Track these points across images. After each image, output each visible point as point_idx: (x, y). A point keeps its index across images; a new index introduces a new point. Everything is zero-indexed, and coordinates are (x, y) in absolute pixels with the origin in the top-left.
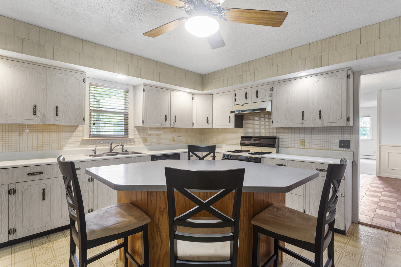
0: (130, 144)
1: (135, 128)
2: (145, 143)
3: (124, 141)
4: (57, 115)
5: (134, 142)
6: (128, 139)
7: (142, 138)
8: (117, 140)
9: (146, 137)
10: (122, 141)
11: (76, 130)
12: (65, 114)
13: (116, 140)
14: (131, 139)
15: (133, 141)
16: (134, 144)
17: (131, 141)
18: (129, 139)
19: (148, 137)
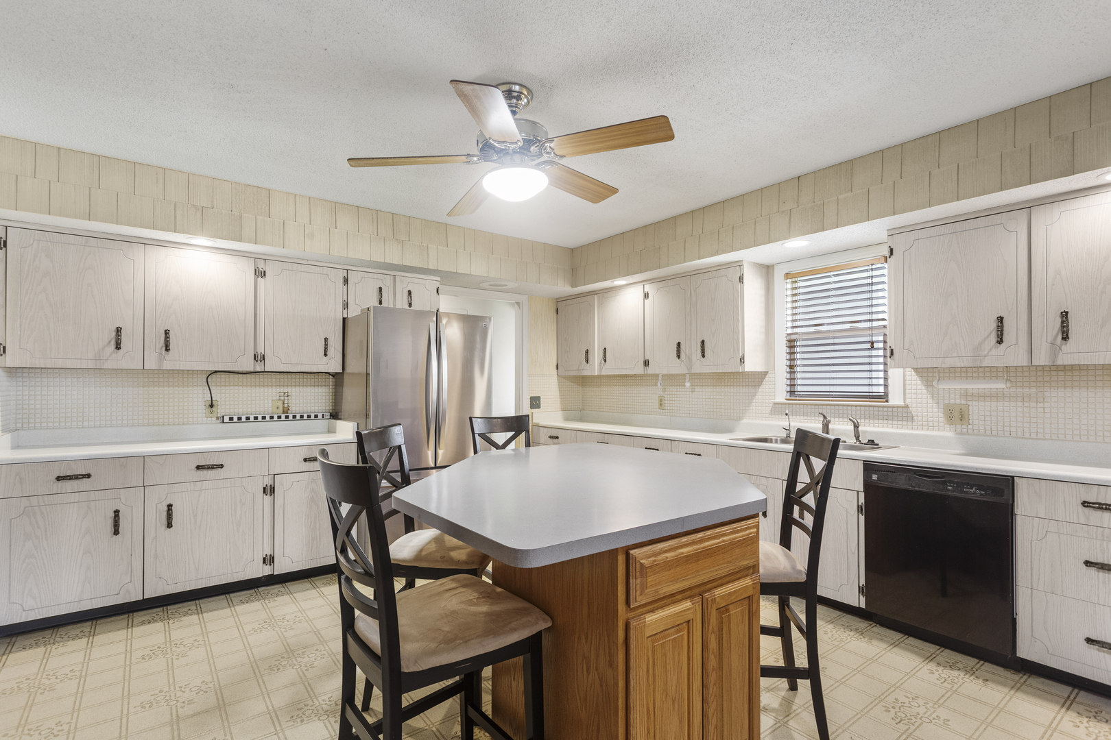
0: (895, 422)
1: (914, 373)
2: (958, 426)
3: (876, 413)
4: (703, 356)
5: (910, 419)
6: (888, 407)
7: (942, 406)
8: (854, 408)
9: (963, 402)
10: (867, 413)
11: (764, 383)
12: (713, 352)
13: (849, 408)
14: (898, 407)
15: (905, 414)
16: (910, 423)
17: (900, 414)
18: (893, 407)
19: (969, 403)
